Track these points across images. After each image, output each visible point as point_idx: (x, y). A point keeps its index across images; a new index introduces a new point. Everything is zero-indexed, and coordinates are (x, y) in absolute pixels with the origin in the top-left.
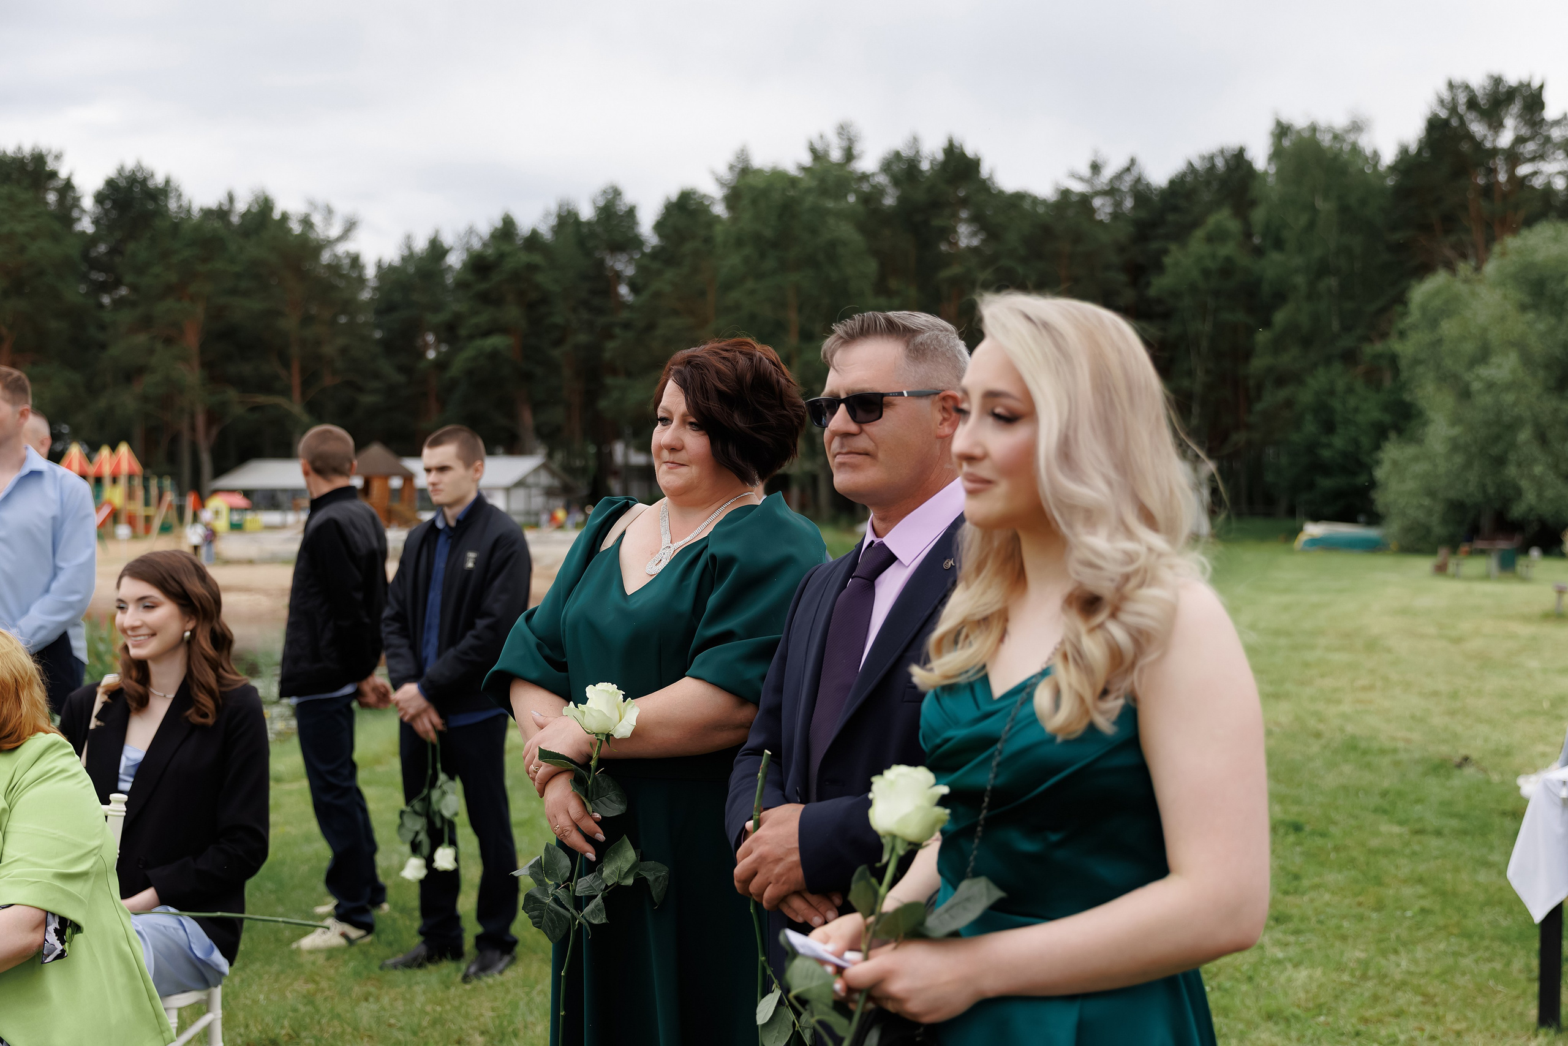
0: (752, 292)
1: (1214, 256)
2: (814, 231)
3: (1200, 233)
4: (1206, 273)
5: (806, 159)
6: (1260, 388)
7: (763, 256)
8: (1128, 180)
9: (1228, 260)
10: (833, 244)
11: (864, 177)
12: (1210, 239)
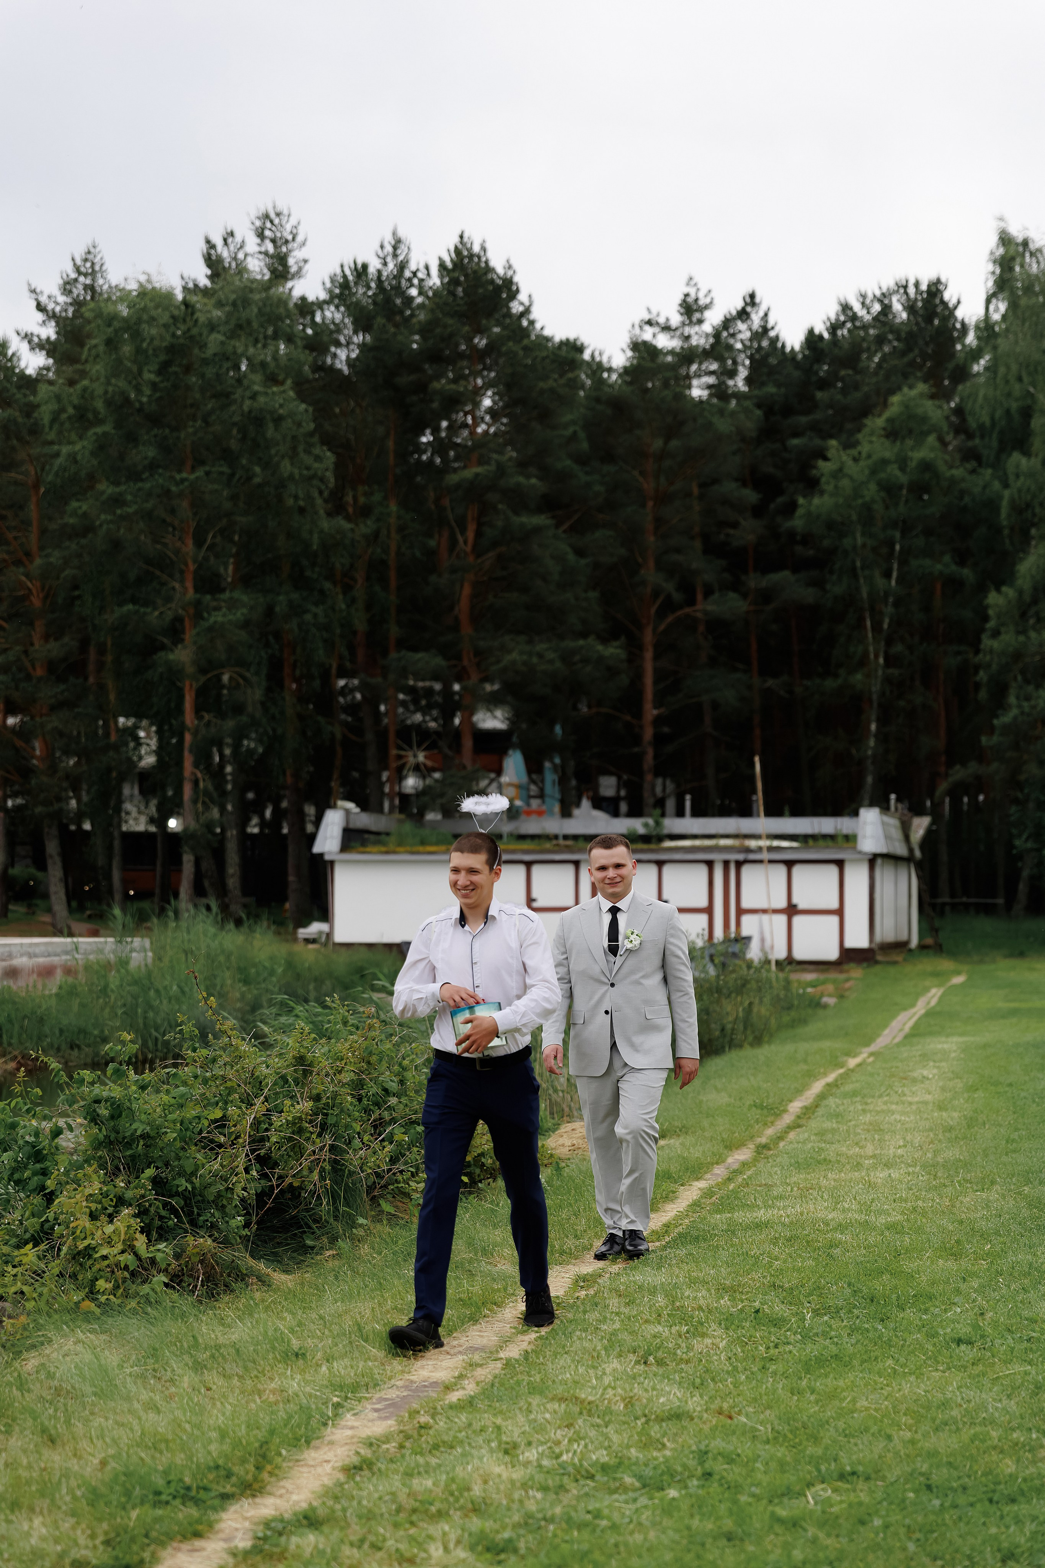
0: (117, 501)
1: (903, 462)
2: (224, 397)
3: (877, 422)
4: (890, 490)
5: (201, 275)
6: (999, 691)
7: (132, 438)
8: (744, 332)
9: (926, 466)
10: (257, 420)
11: (306, 308)
12: (893, 433)
